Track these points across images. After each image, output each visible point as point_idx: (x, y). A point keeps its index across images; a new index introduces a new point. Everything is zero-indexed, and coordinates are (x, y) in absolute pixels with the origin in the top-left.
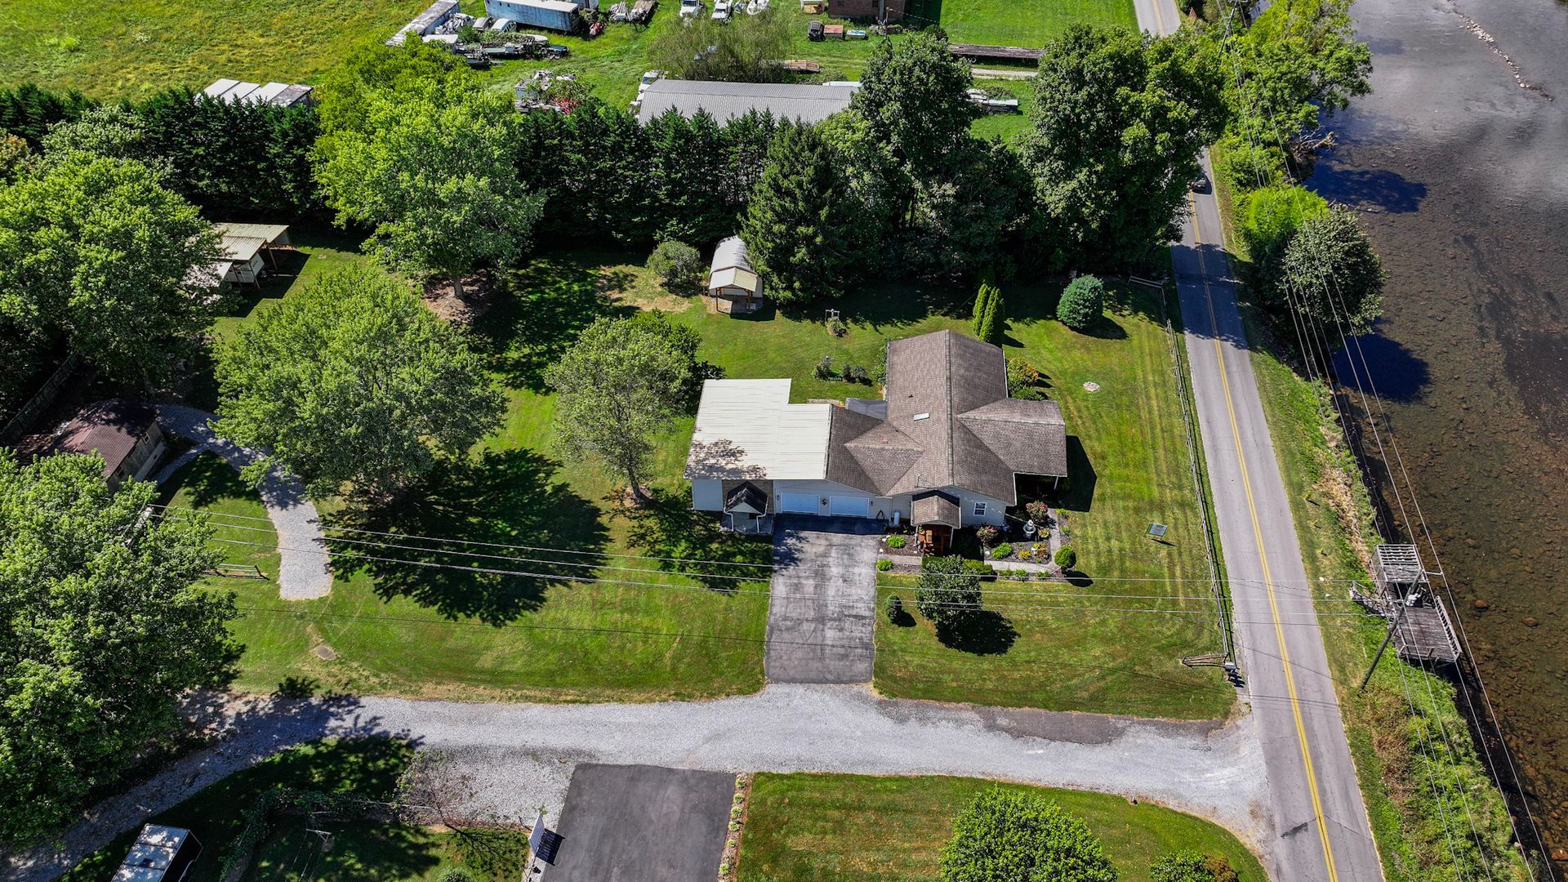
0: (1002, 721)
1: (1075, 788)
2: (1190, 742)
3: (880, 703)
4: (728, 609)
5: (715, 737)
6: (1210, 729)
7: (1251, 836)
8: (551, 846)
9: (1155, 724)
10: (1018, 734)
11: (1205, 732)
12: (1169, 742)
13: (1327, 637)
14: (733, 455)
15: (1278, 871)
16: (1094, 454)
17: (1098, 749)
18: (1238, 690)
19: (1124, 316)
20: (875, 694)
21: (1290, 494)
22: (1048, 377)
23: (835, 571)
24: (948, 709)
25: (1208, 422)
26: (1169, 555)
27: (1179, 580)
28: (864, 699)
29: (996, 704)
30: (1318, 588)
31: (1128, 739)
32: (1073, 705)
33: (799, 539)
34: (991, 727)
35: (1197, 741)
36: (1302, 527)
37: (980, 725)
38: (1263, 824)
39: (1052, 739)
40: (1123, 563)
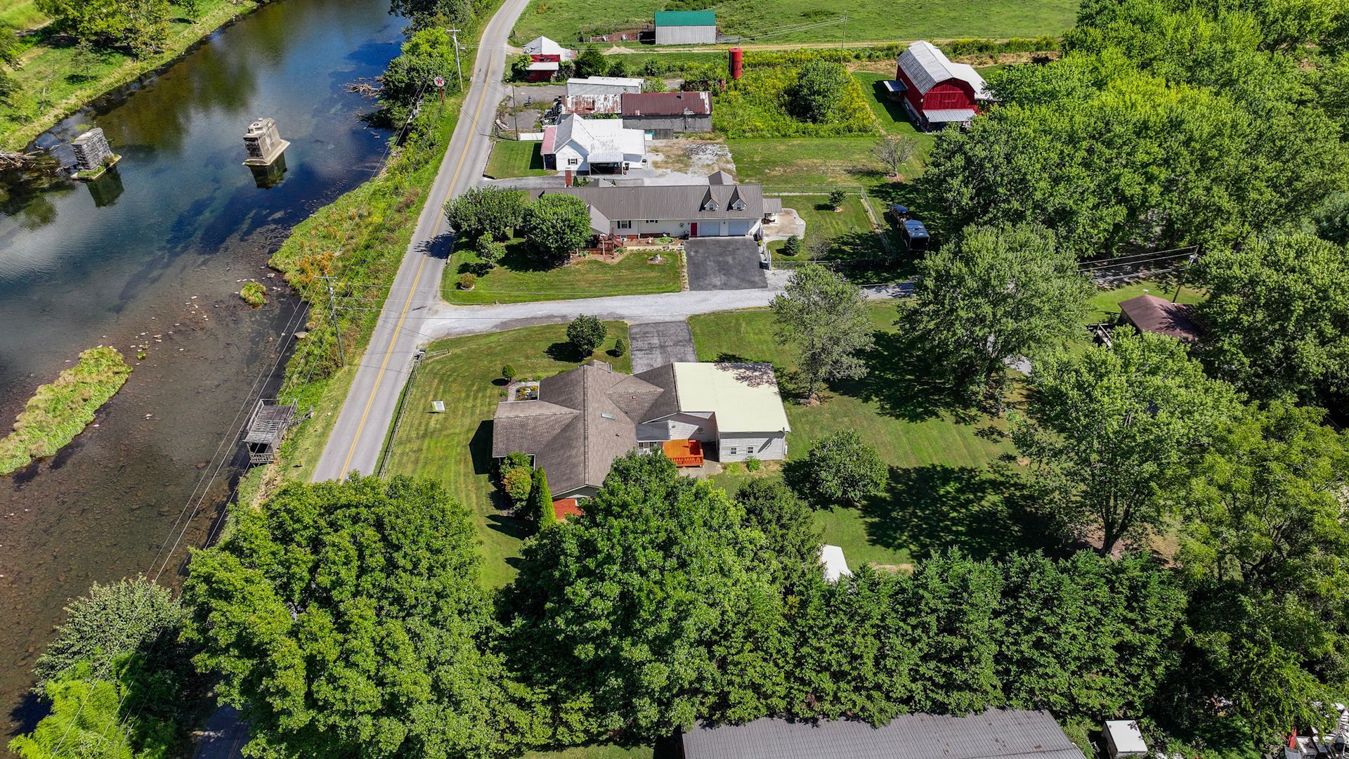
1: (523, 303)
2: (458, 330)
3: (623, 319)
4: (720, 346)
5: (705, 300)
6: (445, 336)
7: (442, 304)
8: (763, 266)
9: (474, 333)
10: (550, 317)
11: (448, 334)
12: (468, 328)
14: (743, 378)
15: (434, 296)
16: (466, 461)
17: (508, 319)
18: (419, 353)
20: (626, 321)
28: (630, 318)
30: (335, 409)
31: (491, 326)
34: (561, 316)
35: (453, 331)
39: (532, 317)
40: (468, 395)
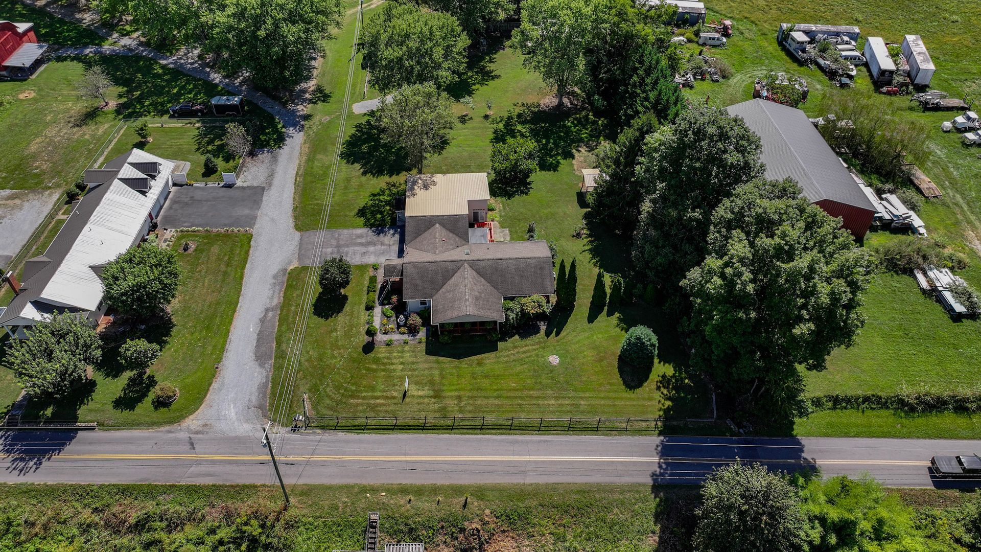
0: (270, 314)
1: (228, 343)
2: (254, 399)
3: (286, 270)
5: (271, 220)
6: (262, 409)
7: (192, 422)
8: (229, 186)
9: (267, 382)
10: (263, 321)
11: (260, 407)
12: (254, 389)
13: (330, 488)
15: (170, 432)
16: (482, 359)
17: (252, 355)
18: (290, 428)
19: (658, 388)
20: (291, 268)
21: (469, 486)
22: (557, 334)
23: (371, 249)
24: (279, 293)
25: (545, 441)
26: (394, 398)
27: (372, 401)
29: (282, 310)
30: (374, 490)
31: (258, 369)
32: (279, 343)
33: (394, 234)
34: (267, 310)
35: (253, 403)
36: (435, 490)
37: (269, 306)
38: (199, 428)
39: (258, 335)
40: (383, 370)
